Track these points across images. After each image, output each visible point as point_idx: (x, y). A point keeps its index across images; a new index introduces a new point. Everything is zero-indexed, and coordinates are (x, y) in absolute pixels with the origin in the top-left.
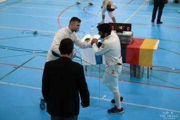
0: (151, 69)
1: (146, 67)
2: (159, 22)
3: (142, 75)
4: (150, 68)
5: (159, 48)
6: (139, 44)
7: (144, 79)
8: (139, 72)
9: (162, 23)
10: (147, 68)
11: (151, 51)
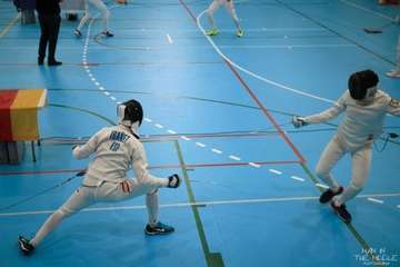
0: (39, 144)
1: (28, 143)
2: (53, 62)
3: (23, 159)
4: (36, 142)
5: (47, 104)
6: (9, 100)
7: (28, 165)
8: (16, 152)
9: (60, 64)
10: (30, 143)
11: (33, 111)
